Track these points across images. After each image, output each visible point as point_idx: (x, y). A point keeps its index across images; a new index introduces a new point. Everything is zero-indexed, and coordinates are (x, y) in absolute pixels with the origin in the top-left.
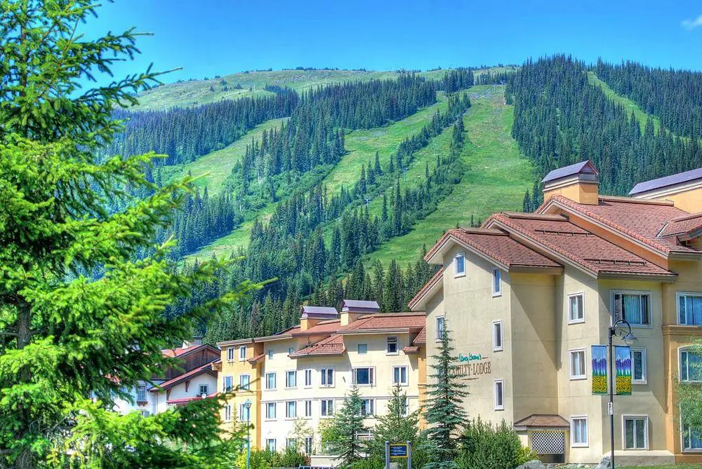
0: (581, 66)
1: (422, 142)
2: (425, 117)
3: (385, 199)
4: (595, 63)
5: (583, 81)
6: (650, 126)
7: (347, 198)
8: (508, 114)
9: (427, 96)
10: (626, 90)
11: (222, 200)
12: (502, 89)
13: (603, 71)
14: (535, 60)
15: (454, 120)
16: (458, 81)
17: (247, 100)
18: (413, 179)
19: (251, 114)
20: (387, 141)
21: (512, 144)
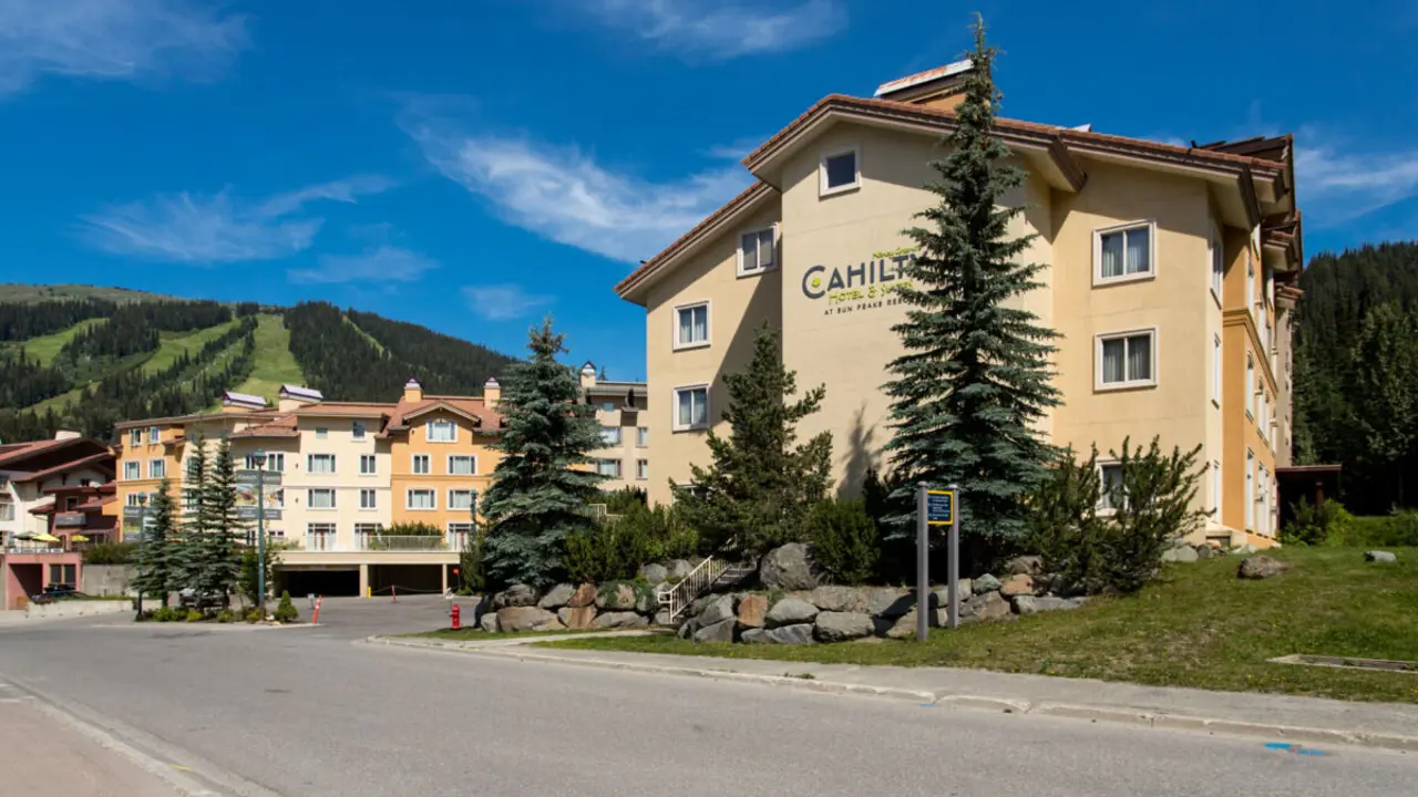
0: (336, 310)
1: (220, 345)
2: (220, 330)
3: (195, 382)
4: (347, 310)
5: (339, 319)
6: (385, 354)
7: (162, 377)
8: (284, 334)
9: (222, 316)
10: (367, 329)
11: (53, 370)
12: (281, 319)
13: (352, 315)
14: (306, 302)
15: (246, 332)
16: (248, 310)
17: (73, 302)
18: (214, 368)
19: (78, 312)
20: (193, 343)
21: (289, 355)
